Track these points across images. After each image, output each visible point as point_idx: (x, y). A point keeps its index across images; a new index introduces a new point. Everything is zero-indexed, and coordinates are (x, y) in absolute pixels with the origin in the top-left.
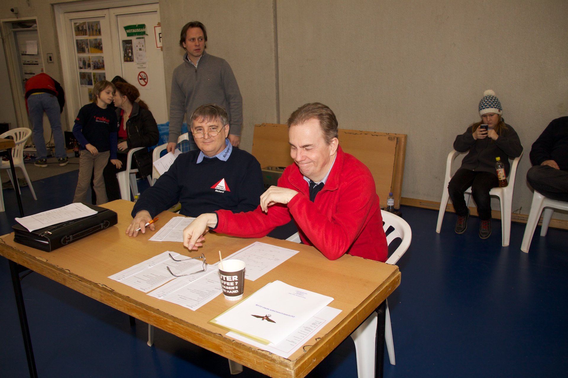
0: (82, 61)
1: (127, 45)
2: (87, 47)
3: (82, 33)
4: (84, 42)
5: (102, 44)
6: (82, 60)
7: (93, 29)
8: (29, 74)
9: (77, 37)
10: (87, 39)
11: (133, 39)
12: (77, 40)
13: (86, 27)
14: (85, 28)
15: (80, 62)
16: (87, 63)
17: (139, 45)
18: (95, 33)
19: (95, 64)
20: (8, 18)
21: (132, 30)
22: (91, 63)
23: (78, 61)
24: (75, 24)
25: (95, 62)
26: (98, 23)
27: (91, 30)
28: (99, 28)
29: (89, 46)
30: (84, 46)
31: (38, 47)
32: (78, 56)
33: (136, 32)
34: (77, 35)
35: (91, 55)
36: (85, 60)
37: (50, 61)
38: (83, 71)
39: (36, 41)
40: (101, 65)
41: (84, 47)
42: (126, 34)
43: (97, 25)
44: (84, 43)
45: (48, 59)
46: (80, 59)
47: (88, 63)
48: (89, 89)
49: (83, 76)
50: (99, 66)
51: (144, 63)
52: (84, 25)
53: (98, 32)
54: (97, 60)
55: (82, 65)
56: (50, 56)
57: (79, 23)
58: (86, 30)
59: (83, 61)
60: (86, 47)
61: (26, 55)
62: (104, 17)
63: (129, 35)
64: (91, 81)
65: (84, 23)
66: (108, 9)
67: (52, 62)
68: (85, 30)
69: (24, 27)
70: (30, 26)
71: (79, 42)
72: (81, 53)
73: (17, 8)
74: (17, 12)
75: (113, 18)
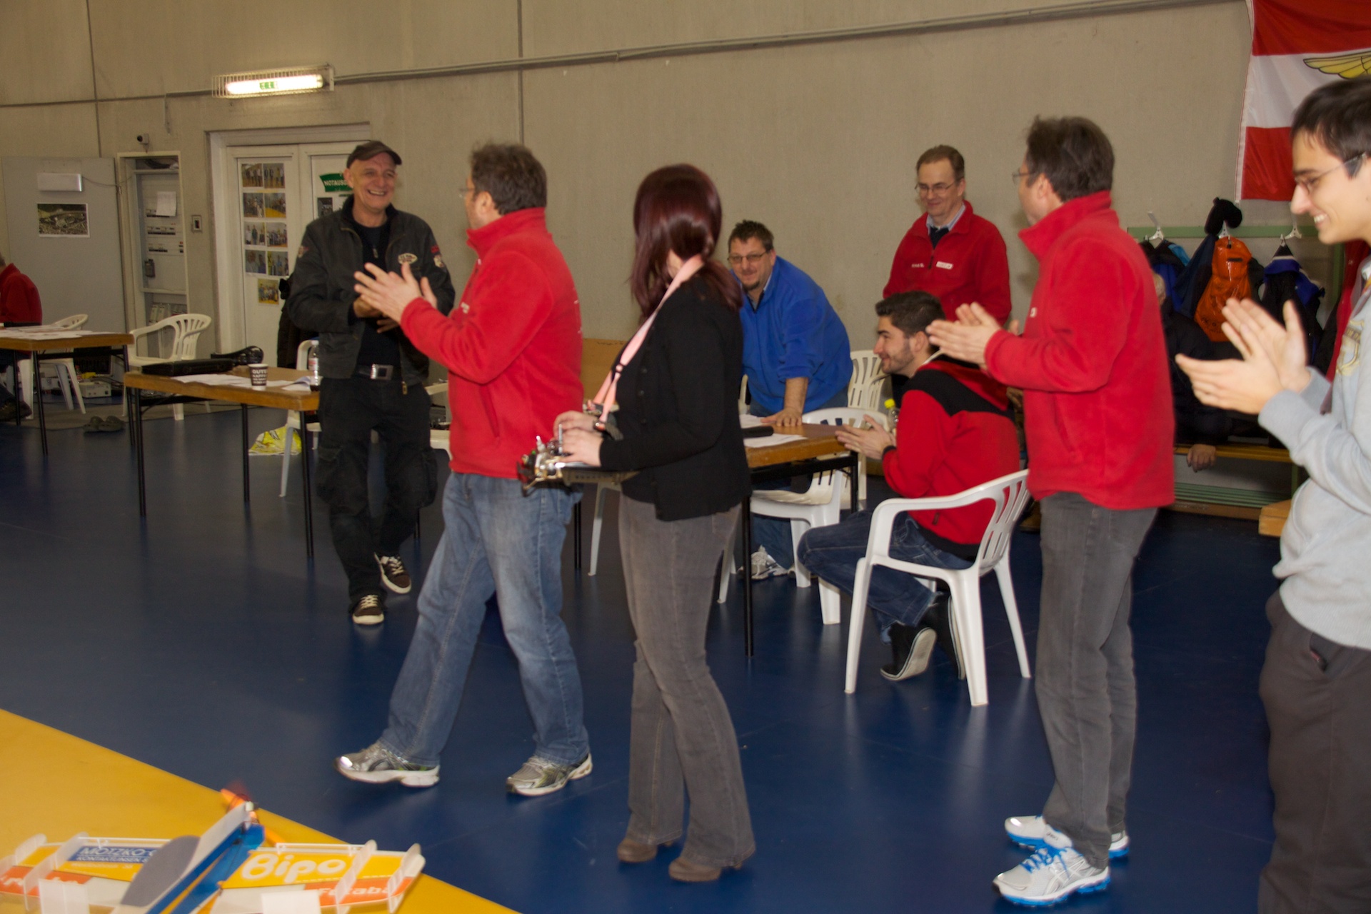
0: (251, 232)
1: (325, 206)
2: (261, 207)
3: (253, 183)
4: (256, 198)
5: (284, 202)
6: (251, 228)
7: (272, 177)
8: (157, 251)
9: (245, 188)
10: (262, 194)
11: (335, 195)
12: (245, 195)
13: (261, 173)
14: (259, 174)
15: (247, 232)
16: (259, 233)
18: (274, 183)
19: (272, 236)
20: (130, 151)
21: (333, 181)
22: (266, 235)
23: (245, 229)
24: (243, 165)
25: (273, 233)
26: (280, 167)
27: (269, 177)
28: (281, 175)
29: (264, 208)
30: (256, 204)
31: (177, 203)
32: (245, 223)
34: (245, 185)
35: (265, 221)
36: (256, 229)
37: (195, 229)
38: (252, 247)
39: (175, 193)
40: (281, 239)
41: (255, 206)
42: (323, 188)
43: (278, 169)
44: (255, 200)
45: (192, 225)
46: (248, 227)
47: (261, 235)
48: (259, 280)
49: (251, 256)
50: (278, 240)
52: (258, 168)
53: (279, 182)
54: (276, 230)
55: (250, 238)
56: (197, 220)
57: (250, 165)
58: (260, 178)
59: (253, 230)
60: (258, 206)
61: (154, 216)
62: (291, 157)
63: (328, 189)
64: (264, 265)
65: (258, 166)
66: (297, 145)
67: (201, 231)
69: (155, 168)
70: (166, 166)
71: (248, 197)
72: (250, 216)
73: (148, 134)
74: (147, 142)
75: (304, 160)
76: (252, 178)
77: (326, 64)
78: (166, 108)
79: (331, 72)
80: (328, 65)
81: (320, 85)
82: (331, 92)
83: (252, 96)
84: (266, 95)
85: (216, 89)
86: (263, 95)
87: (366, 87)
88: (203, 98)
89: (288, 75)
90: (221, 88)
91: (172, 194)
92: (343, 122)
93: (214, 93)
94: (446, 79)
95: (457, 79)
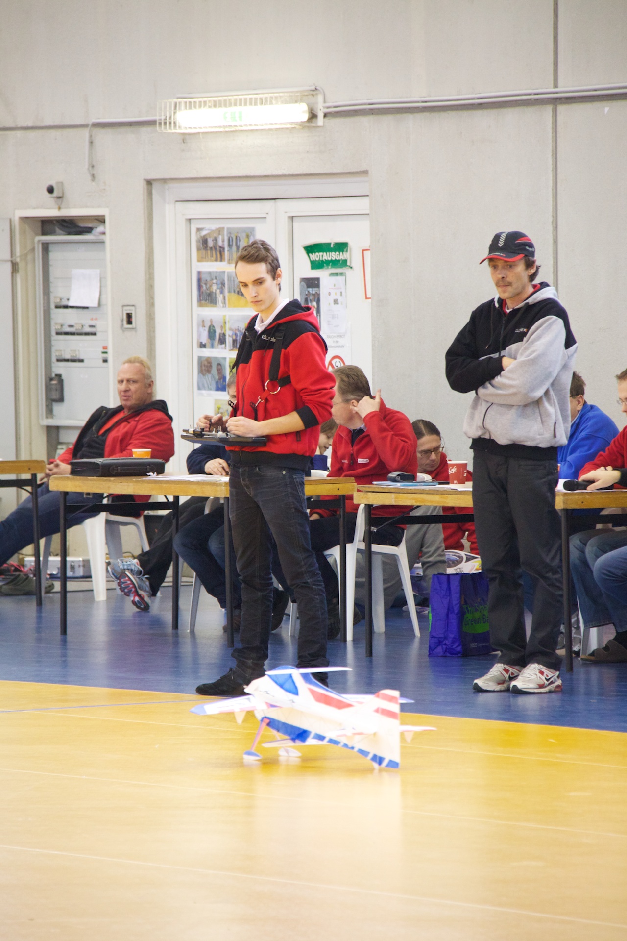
1: (310, 289)
2: (222, 292)
3: (212, 256)
4: (216, 278)
6: (208, 324)
8: (67, 360)
9: (200, 264)
10: (224, 272)
11: (323, 275)
12: (199, 273)
13: (223, 241)
14: (220, 243)
17: (333, 292)
19: (236, 334)
20: (35, 208)
21: (321, 254)
23: (198, 326)
24: (199, 230)
25: (238, 330)
26: (250, 233)
30: (214, 287)
31: (101, 287)
32: (198, 315)
33: (329, 259)
34: (200, 260)
35: (229, 313)
36: (214, 324)
37: (126, 326)
39: (98, 271)
41: (214, 291)
42: (309, 264)
43: (248, 237)
44: (214, 281)
45: (122, 320)
49: (206, 366)
51: (341, 336)
52: (219, 234)
55: (205, 339)
56: (129, 312)
57: (209, 230)
58: (222, 248)
59: (210, 327)
60: (218, 291)
61: (66, 307)
62: (265, 218)
63: (316, 265)
65: (220, 231)
66: (273, 201)
67: (134, 329)
68: (220, 247)
69: (69, 234)
70: (89, 230)
71: (204, 277)
72: (207, 306)
73: (62, 183)
74: (60, 195)
75: (284, 223)
76: (211, 248)
77: (313, 88)
78: (91, 143)
79: (320, 98)
80: (316, 89)
81: (305, 117)
82: (318, 127)
83: (211, 130)
84: (232, 129)
85: (163, 117)
86: (227, 129)
87: (365, 120)
88: (144, 130)
90: (170, 118)
91: (95, 273)
92: (335, 171)
93: (160, 124)
94: (465, 114)
95: (479, 113)
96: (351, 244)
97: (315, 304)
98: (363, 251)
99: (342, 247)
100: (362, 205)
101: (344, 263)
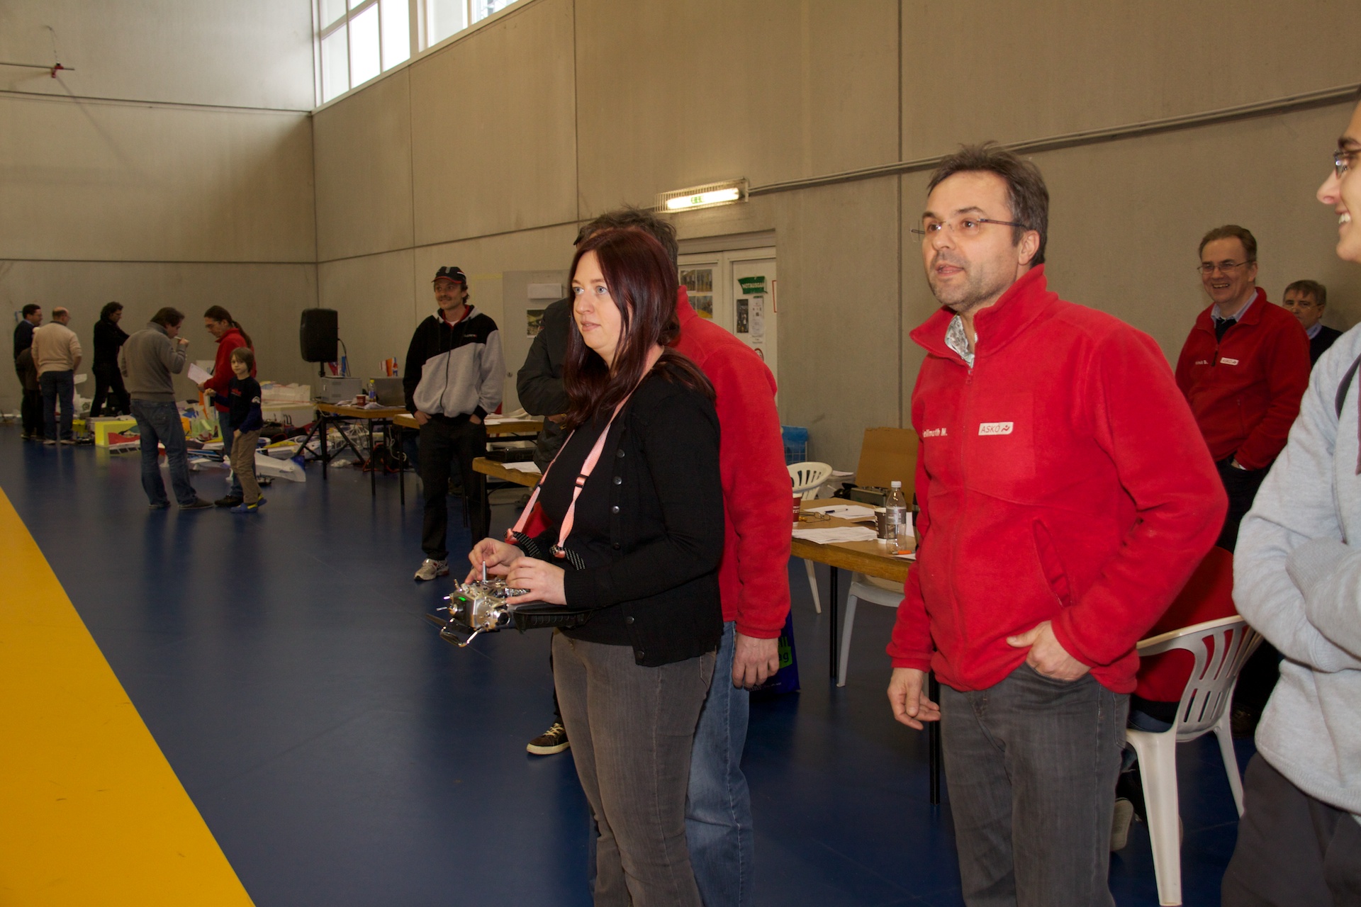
1: (742, 307)
3: (689, 287)
4: (691, 300)
5: (712, 304)
7: (702, 281)
11: (750, 297)
13: (694, 277)
14: (693, 280)
17: (755, 308)
18: (704, 287)
21: (749, 284)
24: (682, 272)
26: (709, 272)
27: (701, 282)
28: (710, 280)
33: (754, 287)
42: (741, 291)
43: (708, 275)
51: (760, 336)
52: (692, 274)
53: (708, 287)
57: (686, 272)
58: (694, 282)
62: (717, 263)
63: (746, 291)
65: (693, 272)
66: (721, 252)
75: (727, 265)
76: (688, 283)
77: (742, 178)
79: (746, 185)
80: (744, 179)
81: (736, 197)
82: (746, 203)
83: (685, 210)
84: (696, 208)
85: (660, 204)
86: (693, 209)
87: (773, 197)
89: (714, 189)
90: (663, 204)
92: (755, 230)
94: (837, 186)
95: (846, 185)
96: (766, 277)
97: (745, 316)
98: (773, 281)
99: (761, 279)
100: (771, 253)
101: (761, 290)
